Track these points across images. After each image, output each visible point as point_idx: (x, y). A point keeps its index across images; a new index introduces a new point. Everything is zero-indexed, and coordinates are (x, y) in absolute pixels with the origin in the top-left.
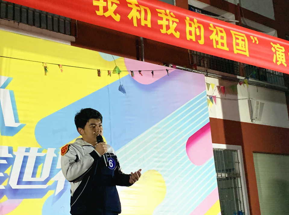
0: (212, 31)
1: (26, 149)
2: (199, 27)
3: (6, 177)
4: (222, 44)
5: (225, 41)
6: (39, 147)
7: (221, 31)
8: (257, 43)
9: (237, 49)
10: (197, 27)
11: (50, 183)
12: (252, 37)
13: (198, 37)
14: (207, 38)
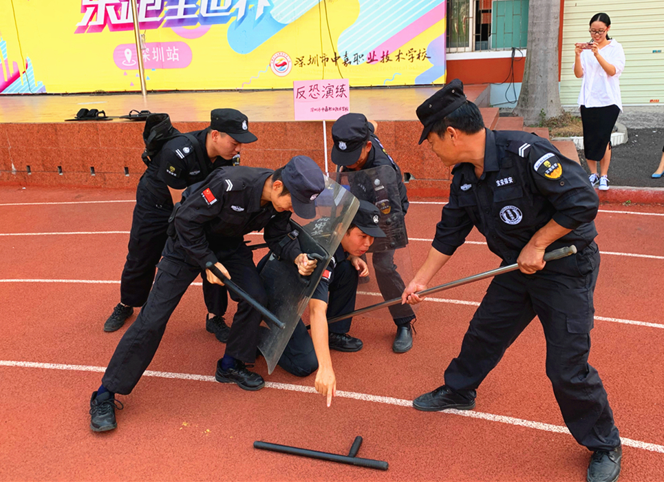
3: (198, 7)
11: (232, 10)
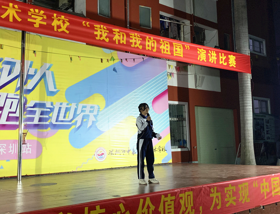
0: (162, 44)
1: (61, 103)
2: (154, 42)
3: (50, 118)
4: (167, 51)
5: (169, 49)
6: (67, 102)
7: (167, 44)
8: (189, 49)
9: (176, 53)
10: (152, 42)
11: (73, 122)
12: (186, 46)
13: (153, 48)
14: (158, 48)
